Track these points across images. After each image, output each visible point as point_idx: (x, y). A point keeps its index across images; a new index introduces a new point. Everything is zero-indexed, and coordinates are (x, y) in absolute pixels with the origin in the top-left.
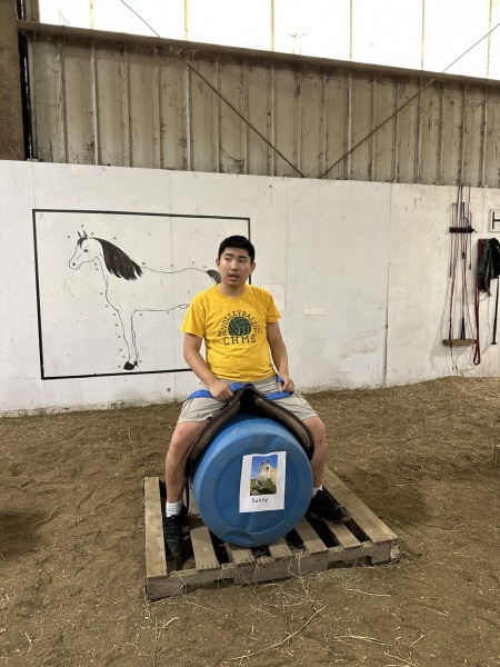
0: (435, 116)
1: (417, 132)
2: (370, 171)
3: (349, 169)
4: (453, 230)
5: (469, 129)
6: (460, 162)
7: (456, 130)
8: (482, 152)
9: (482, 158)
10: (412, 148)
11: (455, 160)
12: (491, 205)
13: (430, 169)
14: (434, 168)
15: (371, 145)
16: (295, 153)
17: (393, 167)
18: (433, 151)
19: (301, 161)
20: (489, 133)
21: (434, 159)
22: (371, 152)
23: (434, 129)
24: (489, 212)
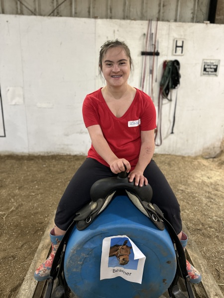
4: (144, 53)
12: (175, 35)
24: (174, 40)
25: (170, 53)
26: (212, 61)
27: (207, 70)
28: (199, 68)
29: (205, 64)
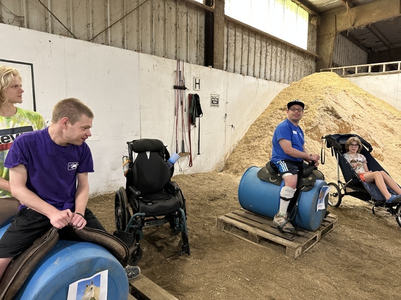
0: (162, 15)
1: (152, 22)
2: (123, 42)
3: (109, 38)
4: (175, 87)
5: (180, 27)
6: (176, 46)
7: (174, 26)
8: (187, 41)
9: (187, 46)
10: (149, 32)
11: (173, 44)
12: (194, 74)
13: (160, 47)
14: (162, 47)
15: (123, 25)
16: (68, 20)
17: (138, 43)
18: (161, 36)
19: (74, 27)
20: (190, 31)
21: (162, 41)
22: (123, 30)
23: (161, 22)
24: (194, 78)
25: (192, 89)
26: (216, 96)
27: (214, 102)
28: (209, 101)
29: (212, 98)
